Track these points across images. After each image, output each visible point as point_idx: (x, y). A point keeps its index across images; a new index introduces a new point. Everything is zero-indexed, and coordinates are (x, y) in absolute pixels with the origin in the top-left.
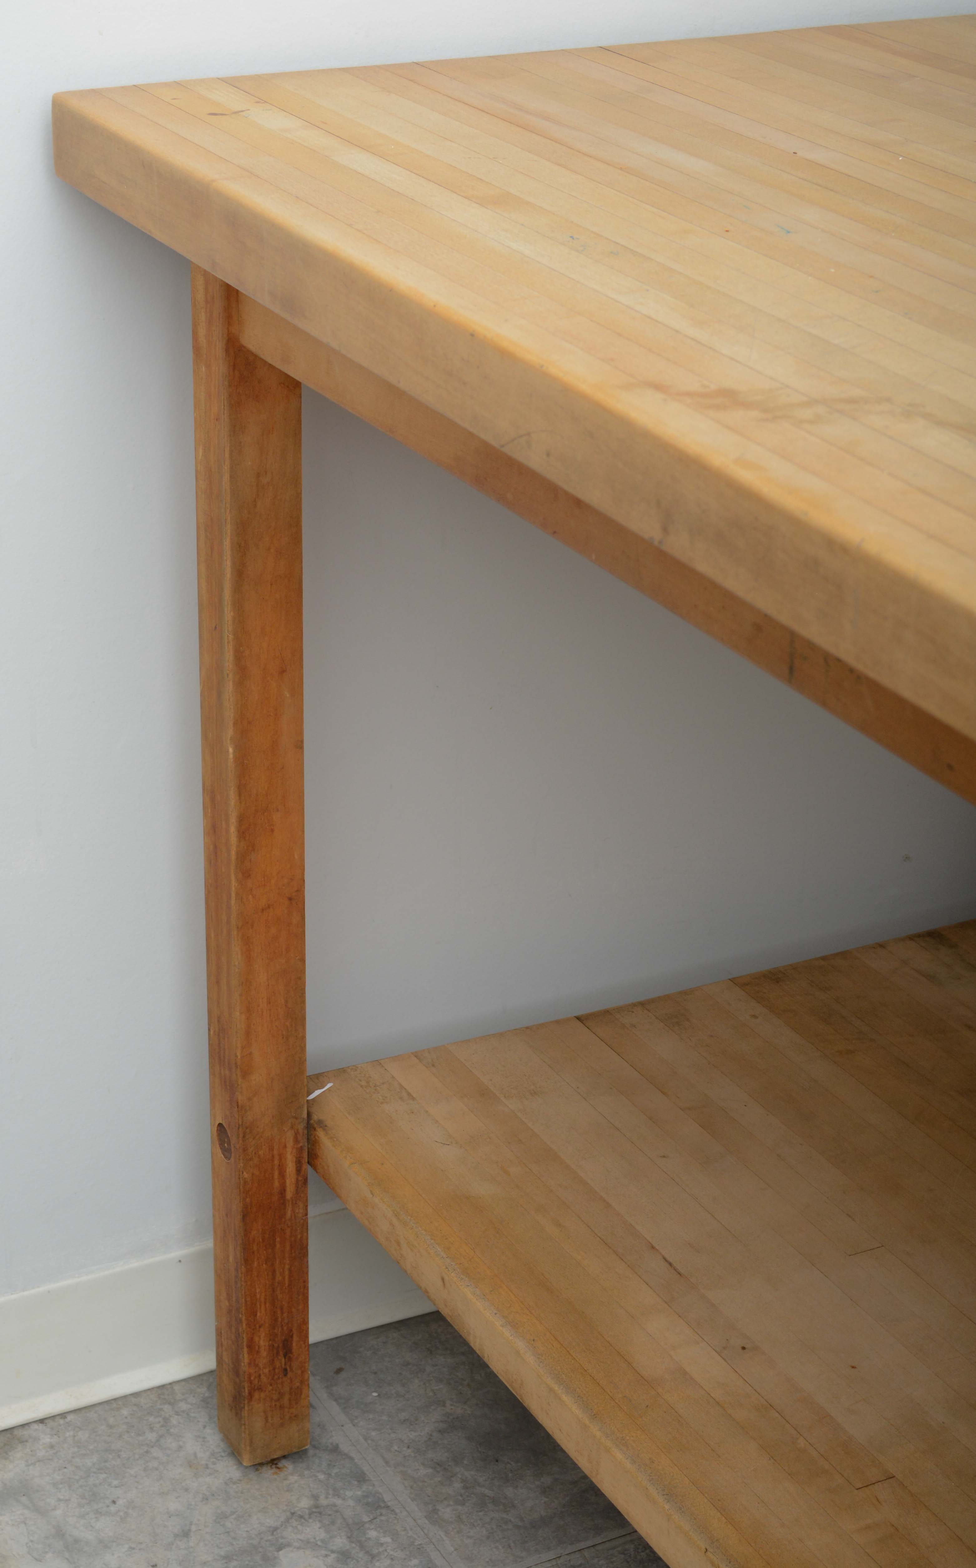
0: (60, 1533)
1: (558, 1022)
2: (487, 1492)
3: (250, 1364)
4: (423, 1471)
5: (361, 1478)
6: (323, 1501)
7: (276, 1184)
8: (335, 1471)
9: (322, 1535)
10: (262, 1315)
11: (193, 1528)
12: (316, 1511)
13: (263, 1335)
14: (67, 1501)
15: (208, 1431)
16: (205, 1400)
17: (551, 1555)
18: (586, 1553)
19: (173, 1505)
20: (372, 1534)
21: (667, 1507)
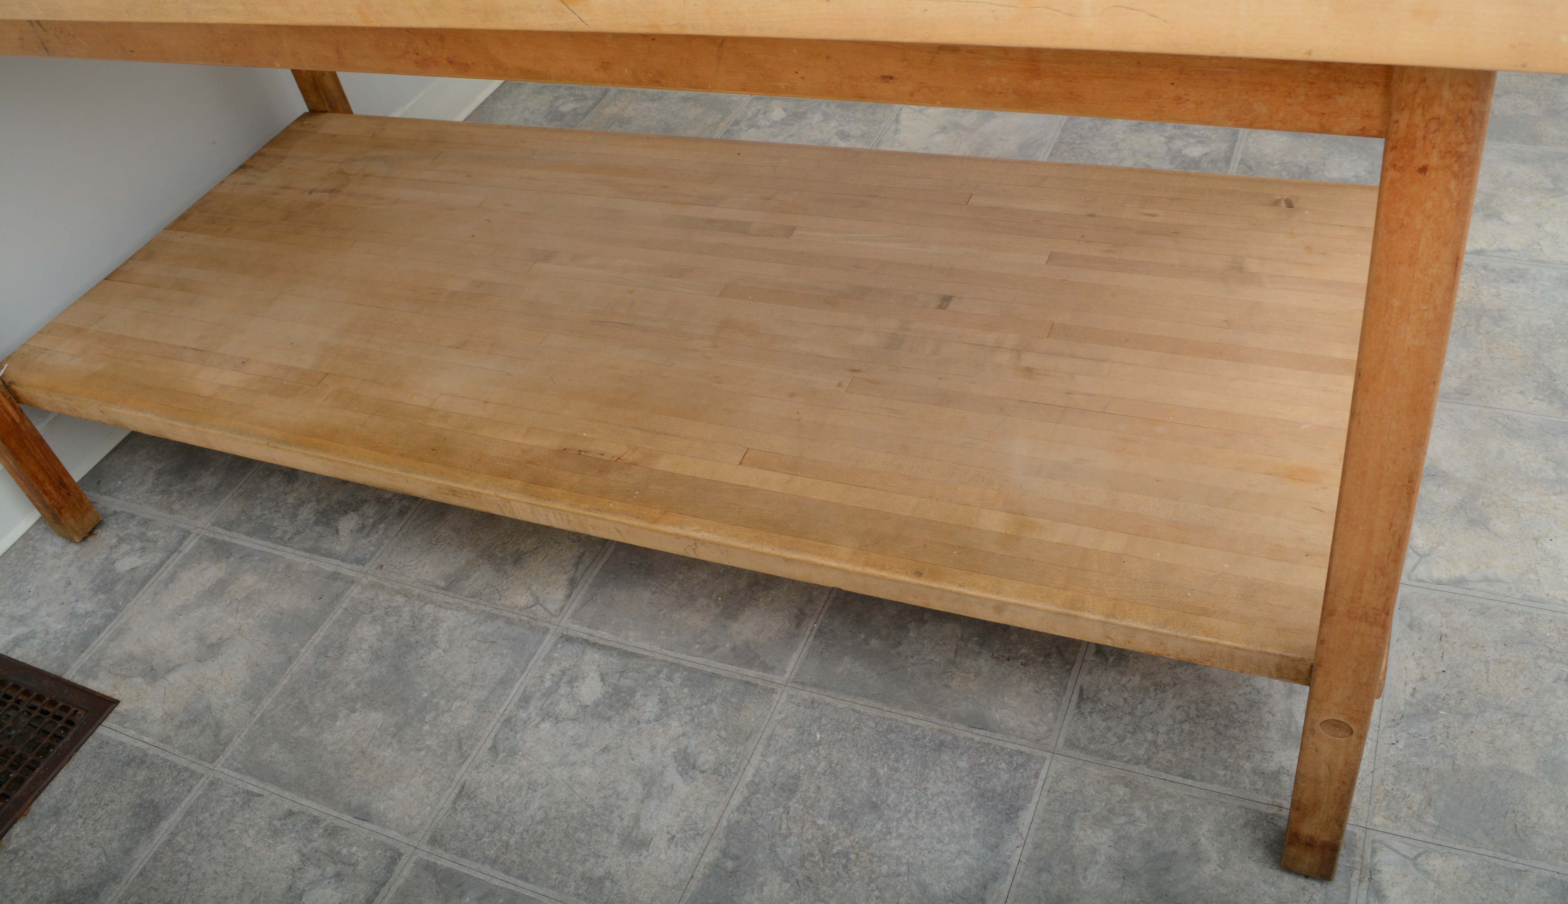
0: (12, 618)
1: (97, 285)
2: (189, 489)
3: (50, 500)
4: (158, 498)
5: (133, 516)
6: (121, 535)
7: (9, 419)
8: (120, 521)
9: (129, 547)
10: (41, 476)
11: (71, 579)
12: (121, 540)
13: (47, 485)
14: (8, 604)
15: (55, 539)
16: (46, 529)
17: (230, 495)
18: (244, 486)
19: (57, 576)
20: (150, 534)
21: (243, 438)
